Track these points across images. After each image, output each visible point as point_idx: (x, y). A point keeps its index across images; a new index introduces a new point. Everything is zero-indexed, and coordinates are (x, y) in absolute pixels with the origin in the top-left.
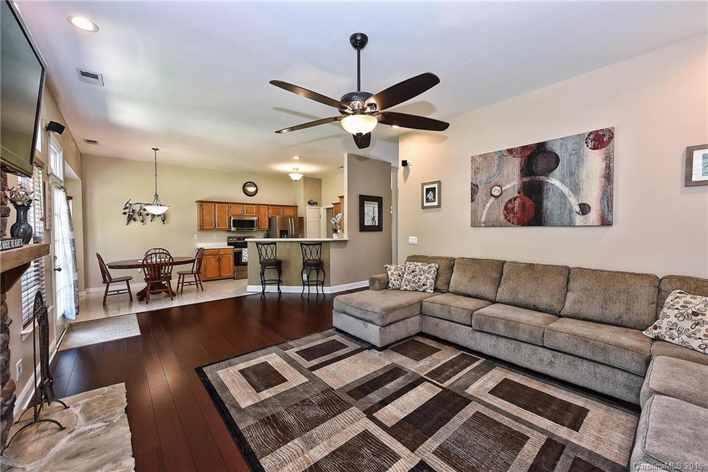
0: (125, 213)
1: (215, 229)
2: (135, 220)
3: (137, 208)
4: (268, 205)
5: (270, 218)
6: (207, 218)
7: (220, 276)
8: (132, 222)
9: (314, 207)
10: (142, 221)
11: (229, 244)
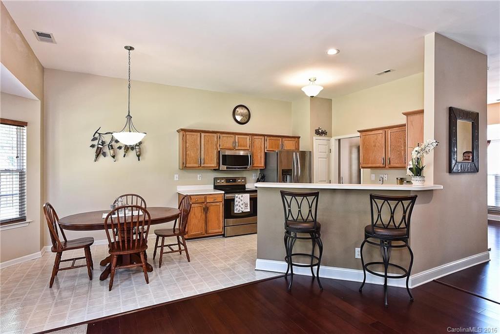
0: (93, 146)
1: (200, 167)
2: (104, 154)
3: (107, 139)
4: (264, 135)
5: (266, 154)
6: (191, 153)
7: (206, 232)
8: (101, 157)
9: (323, 137)
10: (114, 157)
11: (216, 187)
